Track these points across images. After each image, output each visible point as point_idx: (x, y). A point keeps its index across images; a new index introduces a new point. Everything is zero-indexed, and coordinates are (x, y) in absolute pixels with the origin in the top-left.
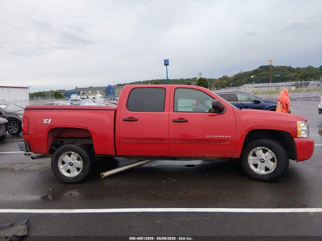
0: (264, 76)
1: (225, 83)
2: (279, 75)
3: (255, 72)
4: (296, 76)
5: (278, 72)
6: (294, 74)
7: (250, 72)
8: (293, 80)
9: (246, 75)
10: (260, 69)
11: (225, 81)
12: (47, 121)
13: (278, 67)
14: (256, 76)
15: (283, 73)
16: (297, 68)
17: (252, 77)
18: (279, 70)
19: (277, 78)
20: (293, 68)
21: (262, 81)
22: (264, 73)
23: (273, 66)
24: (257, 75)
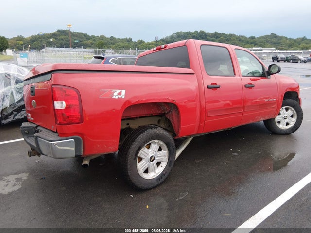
0: (62, 40)
1: (22, 45)
2: (77, 41)
3: (53, 35)
4: (92, 44)
5: (76, 38)
6: (90, 41)
7: (48, 34)
8: (90, 47)
9: (44, 38)
10: (58, 33)
11: (21, 42)
12: (120, 94)
13: (75, 33)
14: (54, 39)
15: (81, 39)
16: (92, 36)
17: (51, 40)
18: (77, 36)
19: (75, 43)
20: (89, 36)
21: (62, 46)
22: (62, 37)
23: (71, 32)
24: (56, 39)
